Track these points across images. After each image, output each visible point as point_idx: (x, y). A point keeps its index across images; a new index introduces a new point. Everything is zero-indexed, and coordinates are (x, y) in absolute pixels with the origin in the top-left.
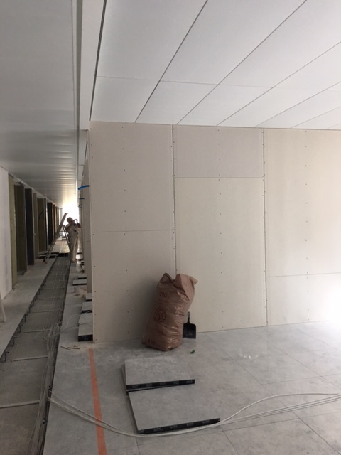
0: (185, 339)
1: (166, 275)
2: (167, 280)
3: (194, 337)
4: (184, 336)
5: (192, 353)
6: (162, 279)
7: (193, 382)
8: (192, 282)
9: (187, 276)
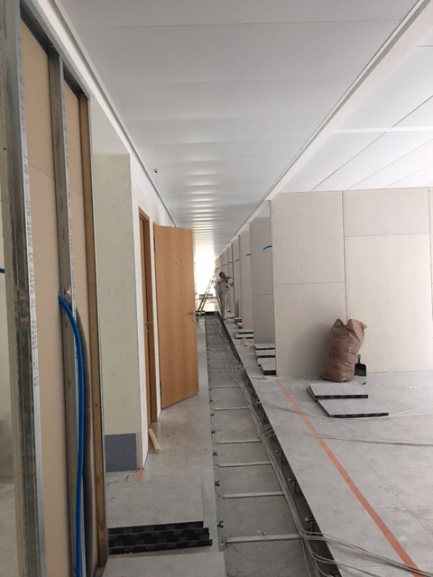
0: (357, 376)
1: (339, 320)
2: (339, 324)
3: (365, 375)
4: (355, 374)
5: (364, 384)
6: (335, 324)
7: (367, 396)
8: (363, 327)
9: (357, 321)
